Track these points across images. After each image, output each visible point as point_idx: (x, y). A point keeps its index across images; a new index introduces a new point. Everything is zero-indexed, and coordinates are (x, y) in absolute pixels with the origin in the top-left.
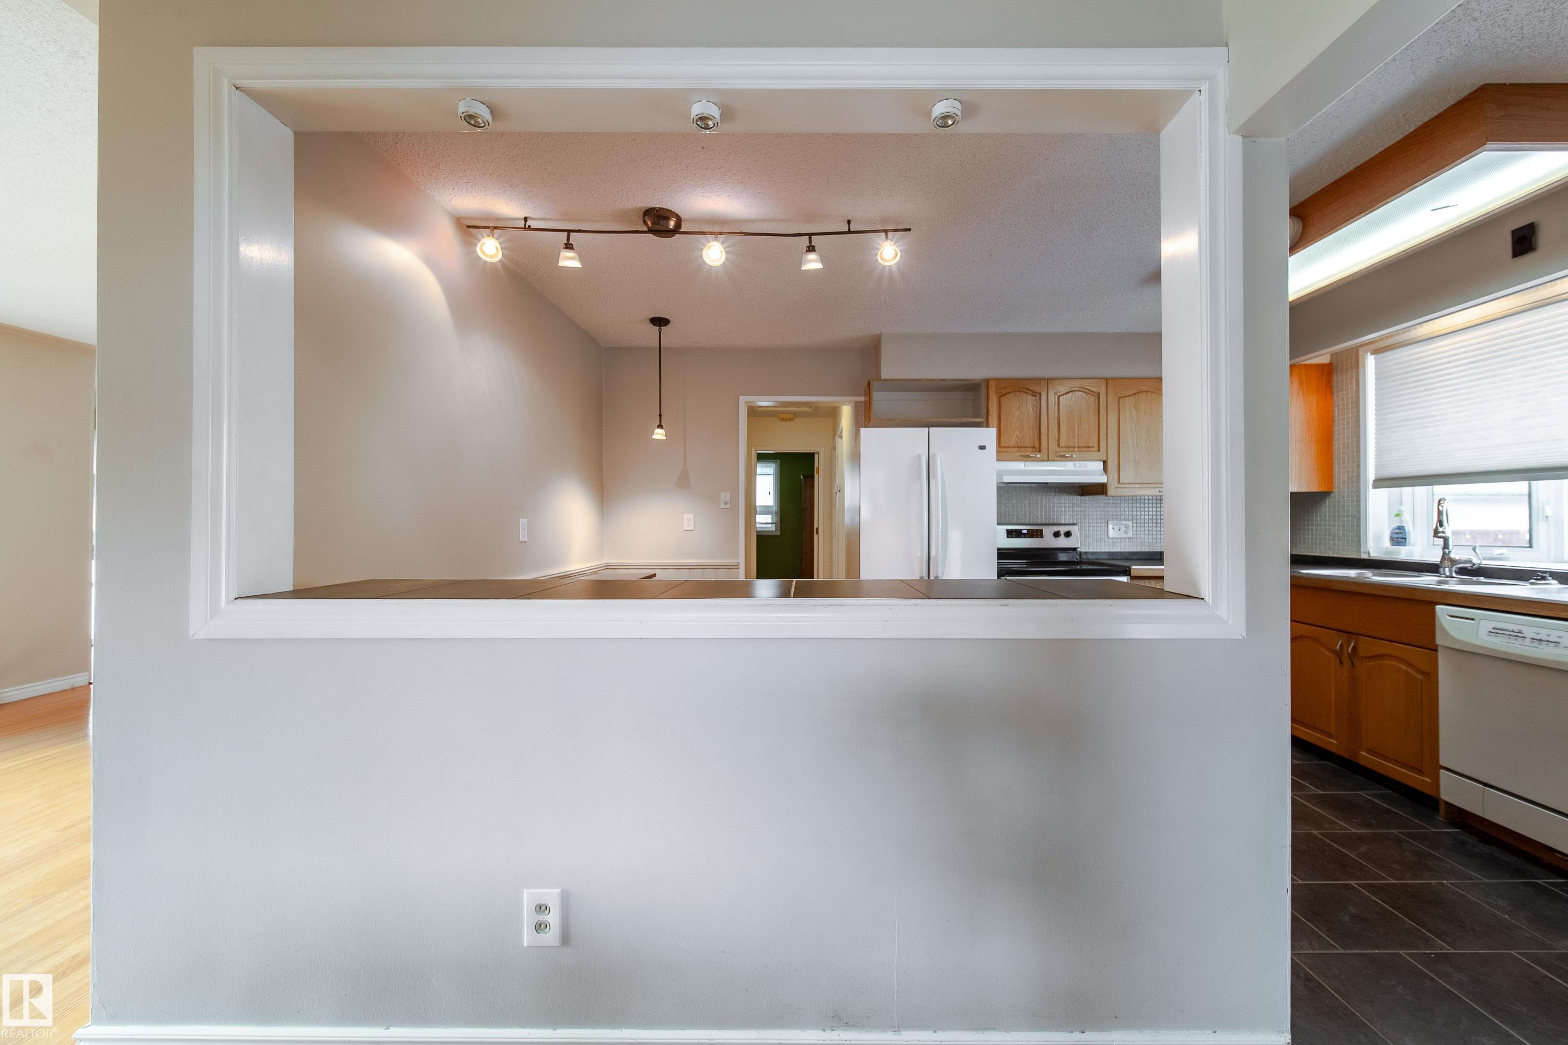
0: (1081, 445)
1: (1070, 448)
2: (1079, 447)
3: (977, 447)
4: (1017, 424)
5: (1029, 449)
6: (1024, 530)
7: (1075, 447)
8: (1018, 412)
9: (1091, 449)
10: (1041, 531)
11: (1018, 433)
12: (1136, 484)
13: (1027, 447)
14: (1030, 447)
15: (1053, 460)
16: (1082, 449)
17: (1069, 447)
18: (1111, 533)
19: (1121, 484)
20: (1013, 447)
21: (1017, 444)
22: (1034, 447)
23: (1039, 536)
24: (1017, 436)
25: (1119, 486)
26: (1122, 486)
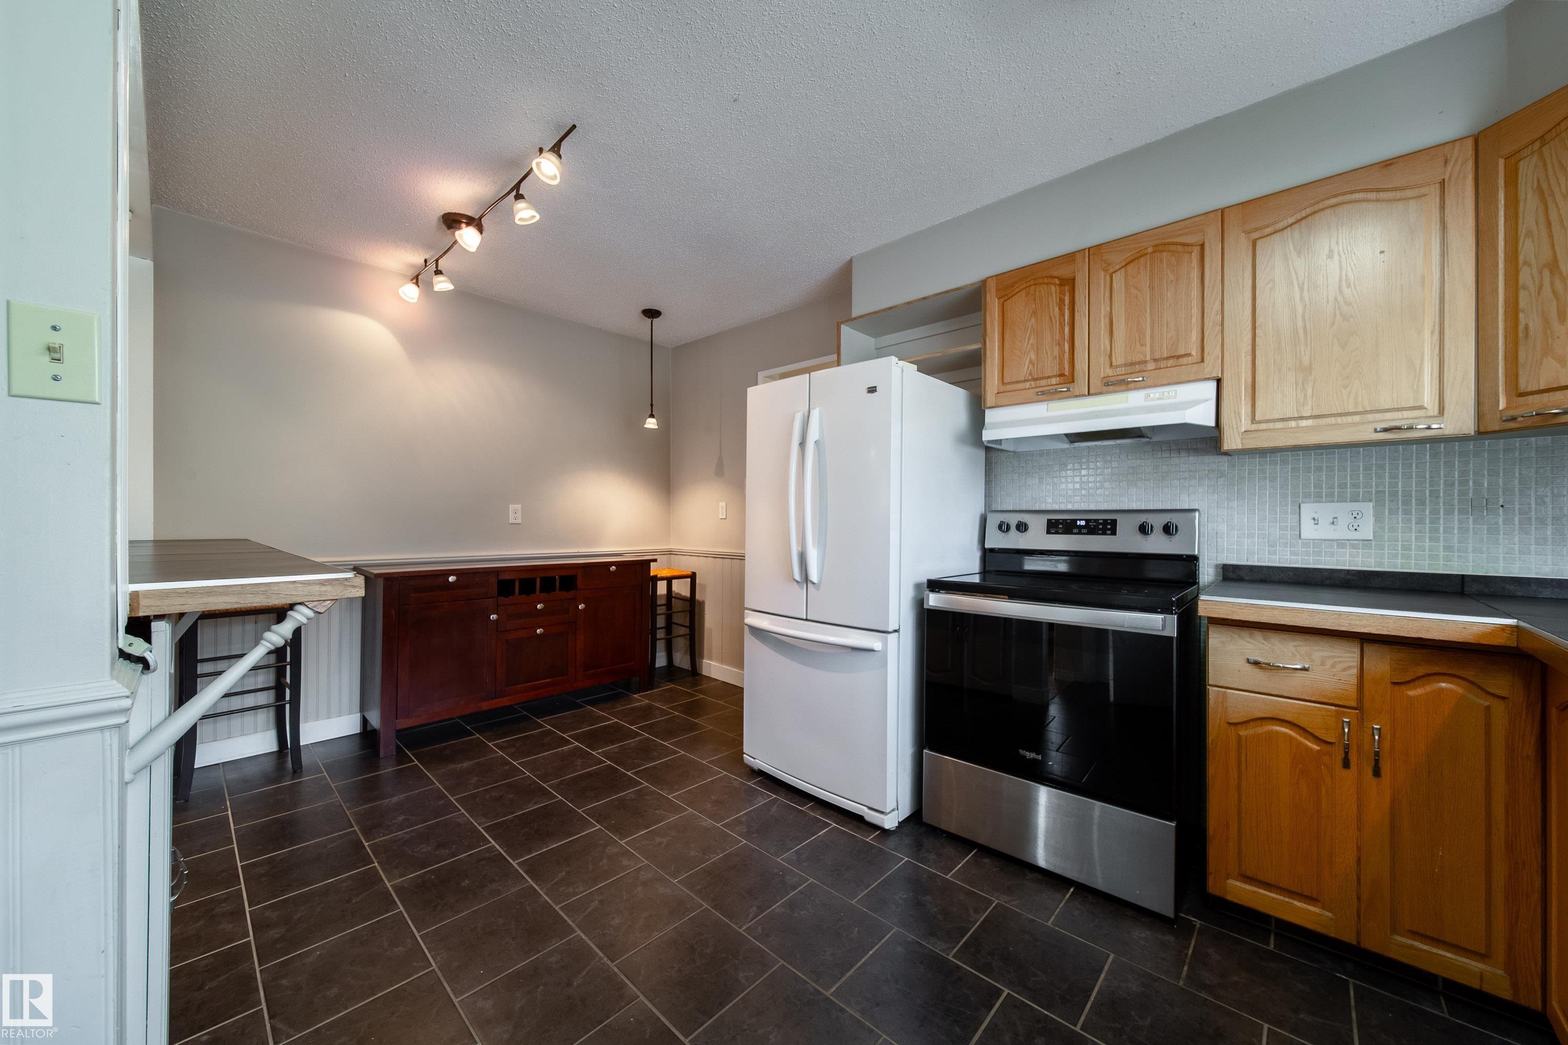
0: (1157, 356)
1: (1136, 365)
2: (1155, 360)
3: (865, 390)
4: (1031, 341)
5: (1054, 381)
6: (1080, 520)
7: (1146, 362)
8: (1033, 320)
9: (1184, 360)
10: (1114, 522)
11: (1033, 356)
12: (1302, 418)
13: (1049, 377)
14: (1055, 376)
15: (1100, 393)
16: (1163, 364)
17: (1132, 364)
18: (1309, 531)
19: (1260, 422)
20: (1025, 381)
21: (1030, 374)
22: (1061, 375)
23: (1109, 532)
24: (1031, 362)
25: (1254, 427)
26: (1263, 426)
